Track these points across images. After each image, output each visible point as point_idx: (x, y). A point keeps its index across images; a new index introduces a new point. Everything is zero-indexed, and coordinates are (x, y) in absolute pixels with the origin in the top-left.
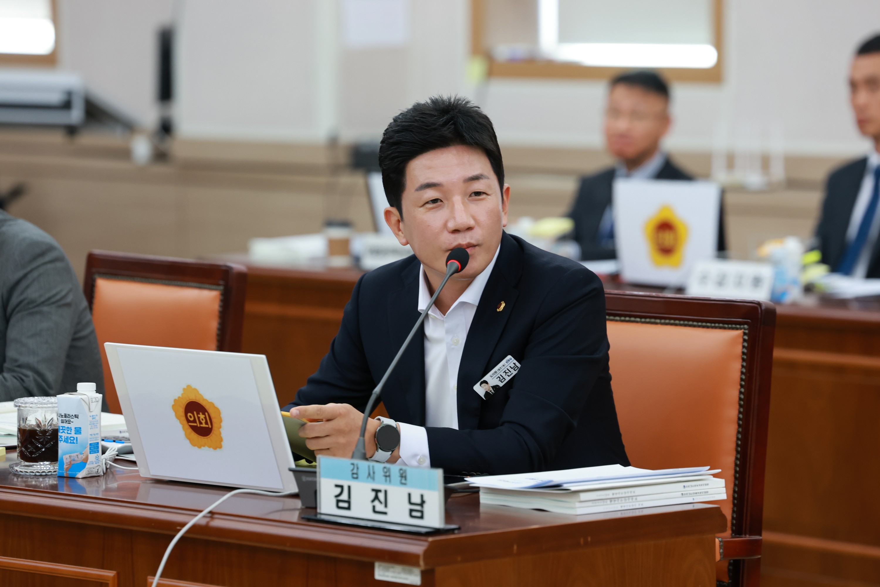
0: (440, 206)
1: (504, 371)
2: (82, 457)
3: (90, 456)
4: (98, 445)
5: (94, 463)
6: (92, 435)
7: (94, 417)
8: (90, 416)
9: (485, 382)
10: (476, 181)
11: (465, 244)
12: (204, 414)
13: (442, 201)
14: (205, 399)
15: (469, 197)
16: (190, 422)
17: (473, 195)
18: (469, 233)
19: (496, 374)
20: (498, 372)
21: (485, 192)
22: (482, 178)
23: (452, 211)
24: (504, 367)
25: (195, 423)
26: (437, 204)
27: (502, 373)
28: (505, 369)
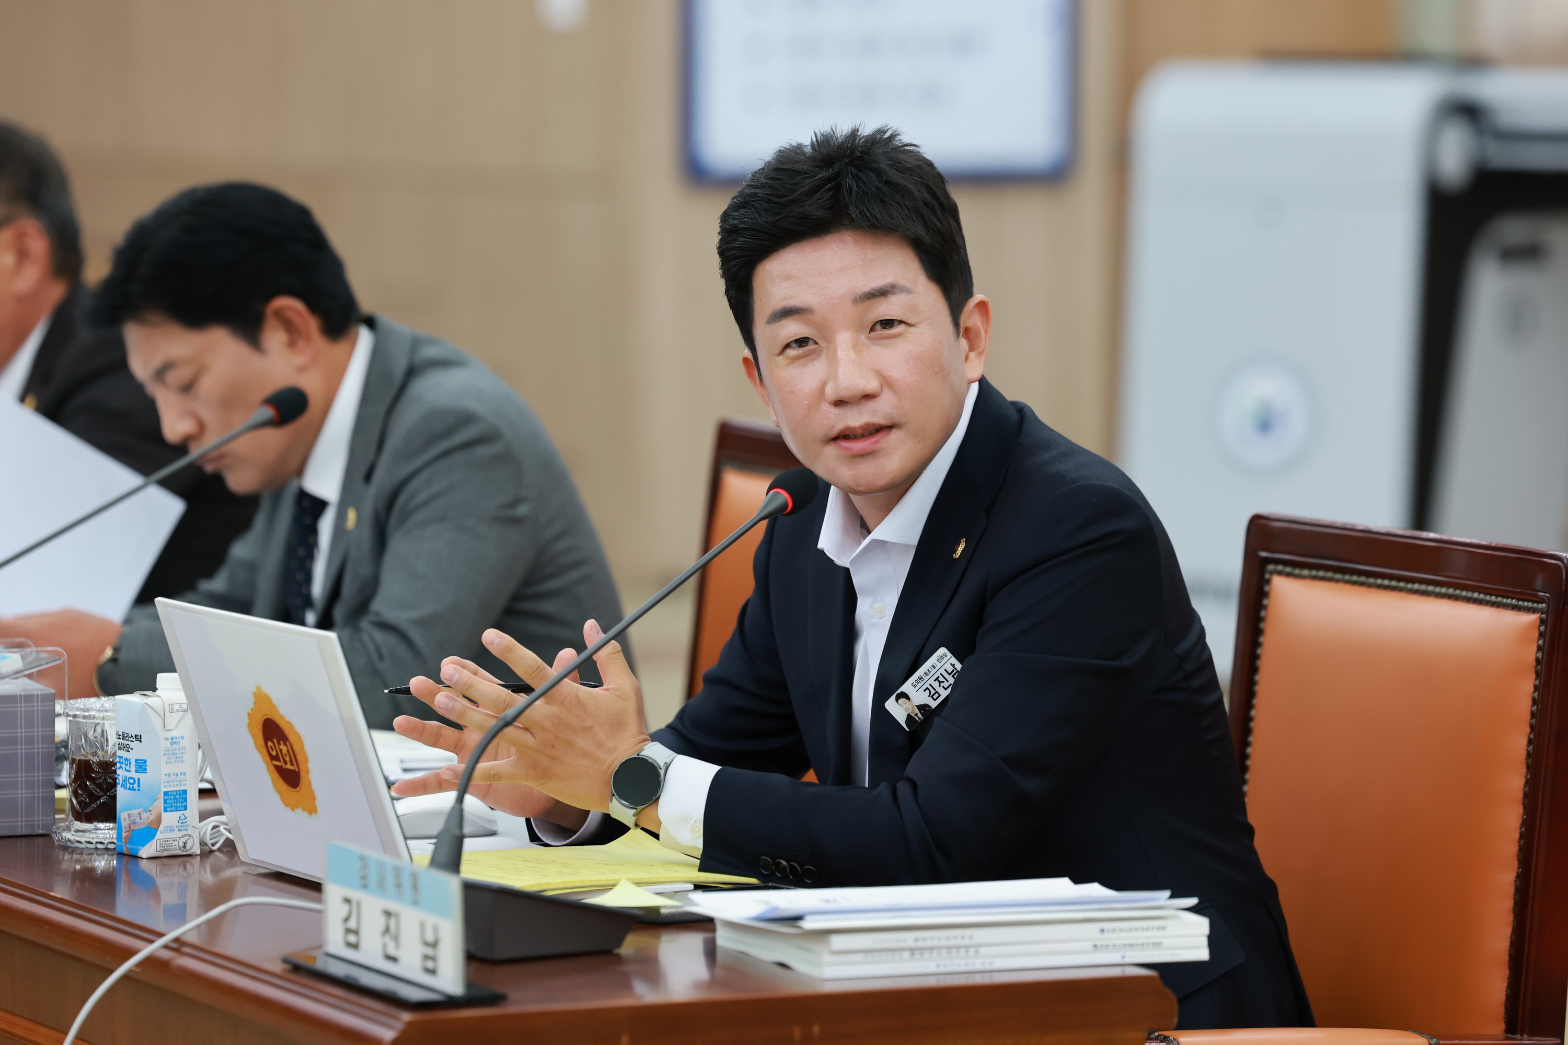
0: (812, 352)
1: (935, 677)
2: (150, 817)
3: (165, 816)
4: (184, 796)
5: (176, 830)
6: (169, 775)
7: (174, 740)
8: (166, 739)
9: (904, 695)
10: (881, 299)
11: (859, 427)
12: (285, 745)
13: (816, 343)
14: (281, 716)
15: (869, 332)
16: (273, 758)
17: (878, 327)
18: (871, 405)
19: (923, 683)
20: (926, 679)
21: (904, 319)
22: (894, 293)
23: (833, 362)
24: (935, 670)
25: (279, 760)
26: (806, 348)
27: (932, 681)
28: (938, 674)
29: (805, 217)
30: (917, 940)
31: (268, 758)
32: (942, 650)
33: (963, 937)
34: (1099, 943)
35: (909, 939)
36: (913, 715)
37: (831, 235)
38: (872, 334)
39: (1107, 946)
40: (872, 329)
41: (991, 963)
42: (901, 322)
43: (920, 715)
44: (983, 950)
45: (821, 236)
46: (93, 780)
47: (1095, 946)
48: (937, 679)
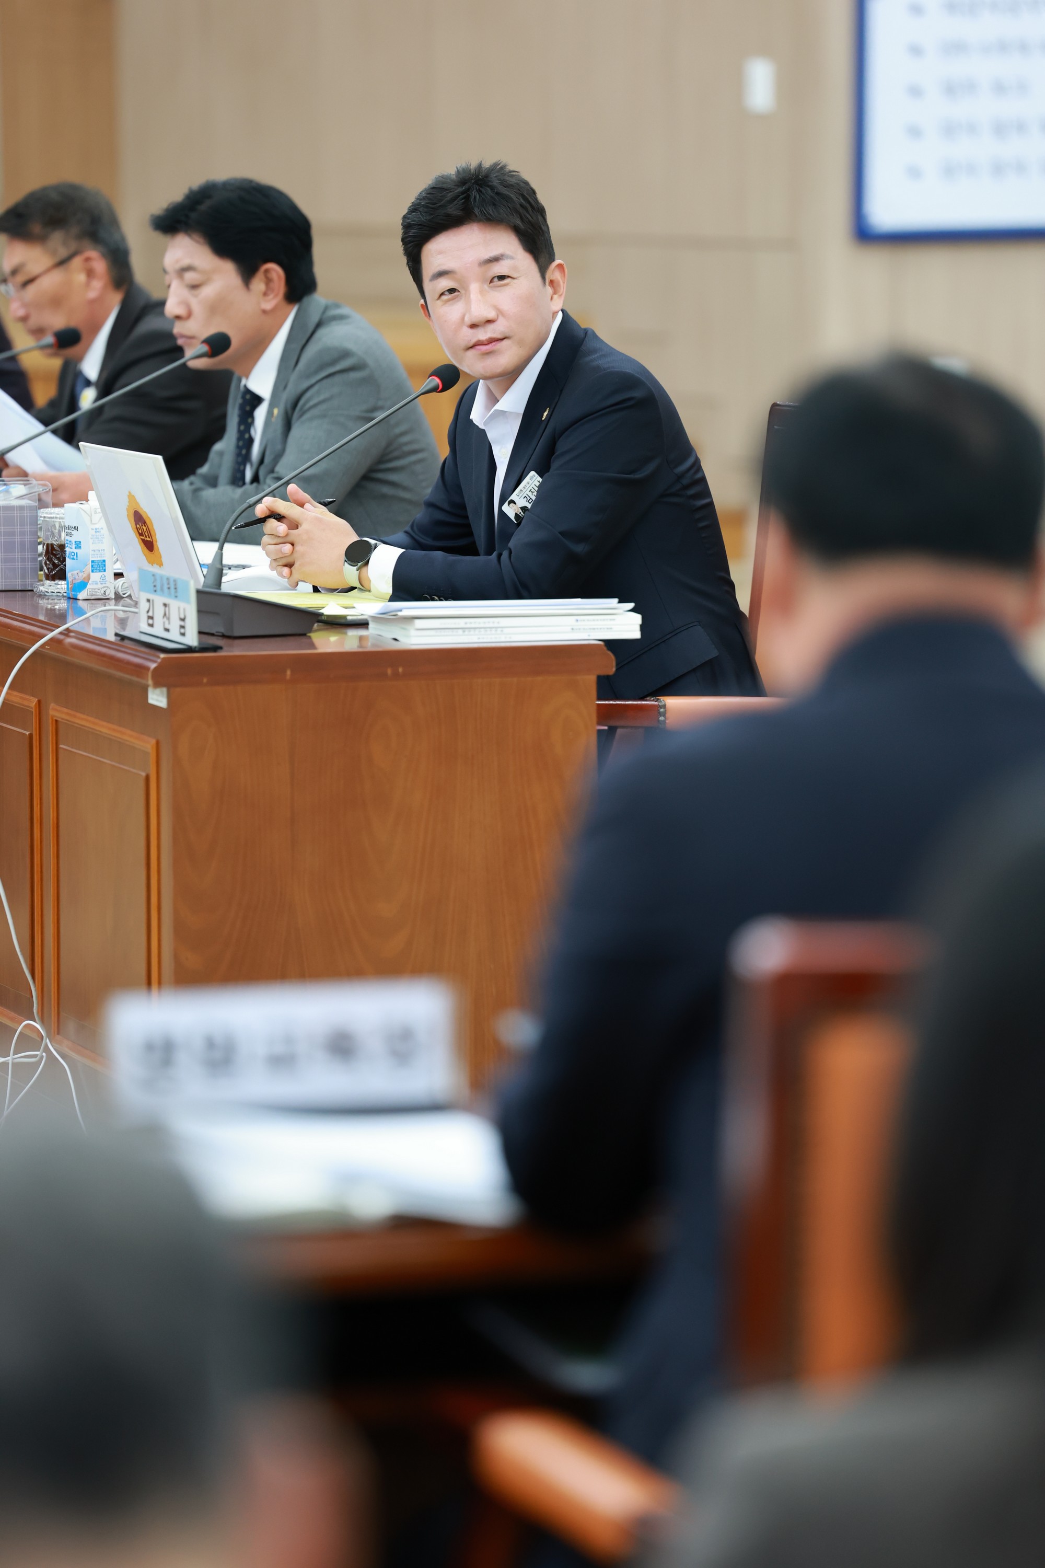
0: (457, 296)
1: (529, 490)
2: (82, 576)
3: (92, 574)
4: (104, 563)
5: (99, 583)
6: (94, 551)
7: (97, 530)
8: (92, 529)
9: (512, 502)
10: (495, 263)
11: (486, 340)
12: (145, 526)
13: (459, 291)
14: (141, 509)
15: (490, 283)
16: (141, 535)
17: (496, 279)
18: (491, 327)
19: (522, 493)
20: (524, 491)
21: (510, 275)
22: (503, 259)
23: (468, 302)
24: (529, 485)
25: (143, 536)
26: (453, 295)
27: (528, 492)
28: (531, 488)
29: (448, 215)
30: (466, 623)
31: (138, 535)
32: (533, 473)
33: (493, 622)
34: (574, 627)
35: (461, 623)
36: (518, 513)
37: (465, 226)
38: (491, 284)
39: (580, 629)
40: (491, 282)
41: (510, 638)
42: (509, 277)
43: (522, 513)
44: (506, 630)
45: (458, 227)
46: (55, 555)
47: (573, 629)
48: (530, 491)
